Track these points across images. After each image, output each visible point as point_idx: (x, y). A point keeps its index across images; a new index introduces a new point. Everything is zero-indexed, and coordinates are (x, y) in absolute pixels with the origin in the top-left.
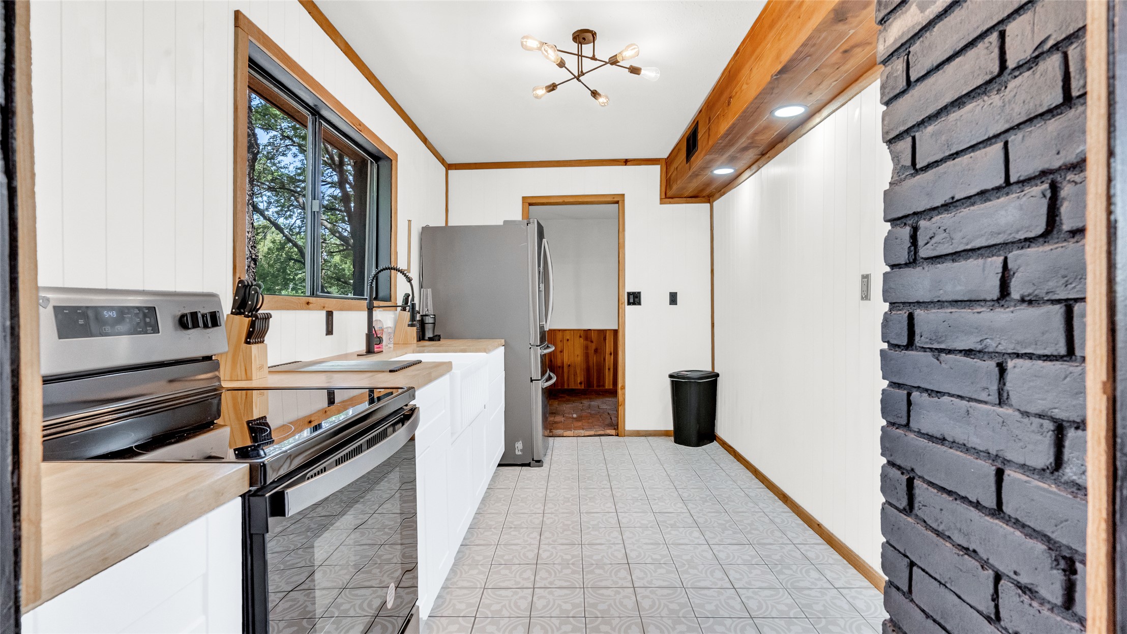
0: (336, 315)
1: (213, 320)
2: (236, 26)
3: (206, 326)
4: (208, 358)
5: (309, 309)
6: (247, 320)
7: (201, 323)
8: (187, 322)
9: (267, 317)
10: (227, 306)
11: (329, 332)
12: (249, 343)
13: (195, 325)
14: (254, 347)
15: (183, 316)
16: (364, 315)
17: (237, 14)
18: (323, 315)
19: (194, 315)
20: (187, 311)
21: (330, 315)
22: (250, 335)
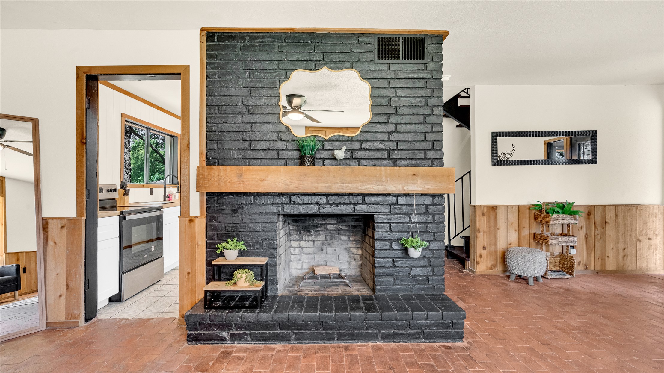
0: (154, 189)
1: (115, 190)
2: (122, 116)
3: (113, 192)
4: (114, 199)
5: (144, 188)
6: (124, 190)
7: (112, 191)
8: (109, 191)
9: (129, 190)
10: (118, 187)
11: (151, 194)
12: (124, 196)
13: (111, 191)
14: (125, 197)
15: (108, 189)
16: (163, 189)
17: (122, 114)
18: (149, 189)
19: (111, 189)
20: (109, 188)
21: (151, 189)
22: (124, 194)
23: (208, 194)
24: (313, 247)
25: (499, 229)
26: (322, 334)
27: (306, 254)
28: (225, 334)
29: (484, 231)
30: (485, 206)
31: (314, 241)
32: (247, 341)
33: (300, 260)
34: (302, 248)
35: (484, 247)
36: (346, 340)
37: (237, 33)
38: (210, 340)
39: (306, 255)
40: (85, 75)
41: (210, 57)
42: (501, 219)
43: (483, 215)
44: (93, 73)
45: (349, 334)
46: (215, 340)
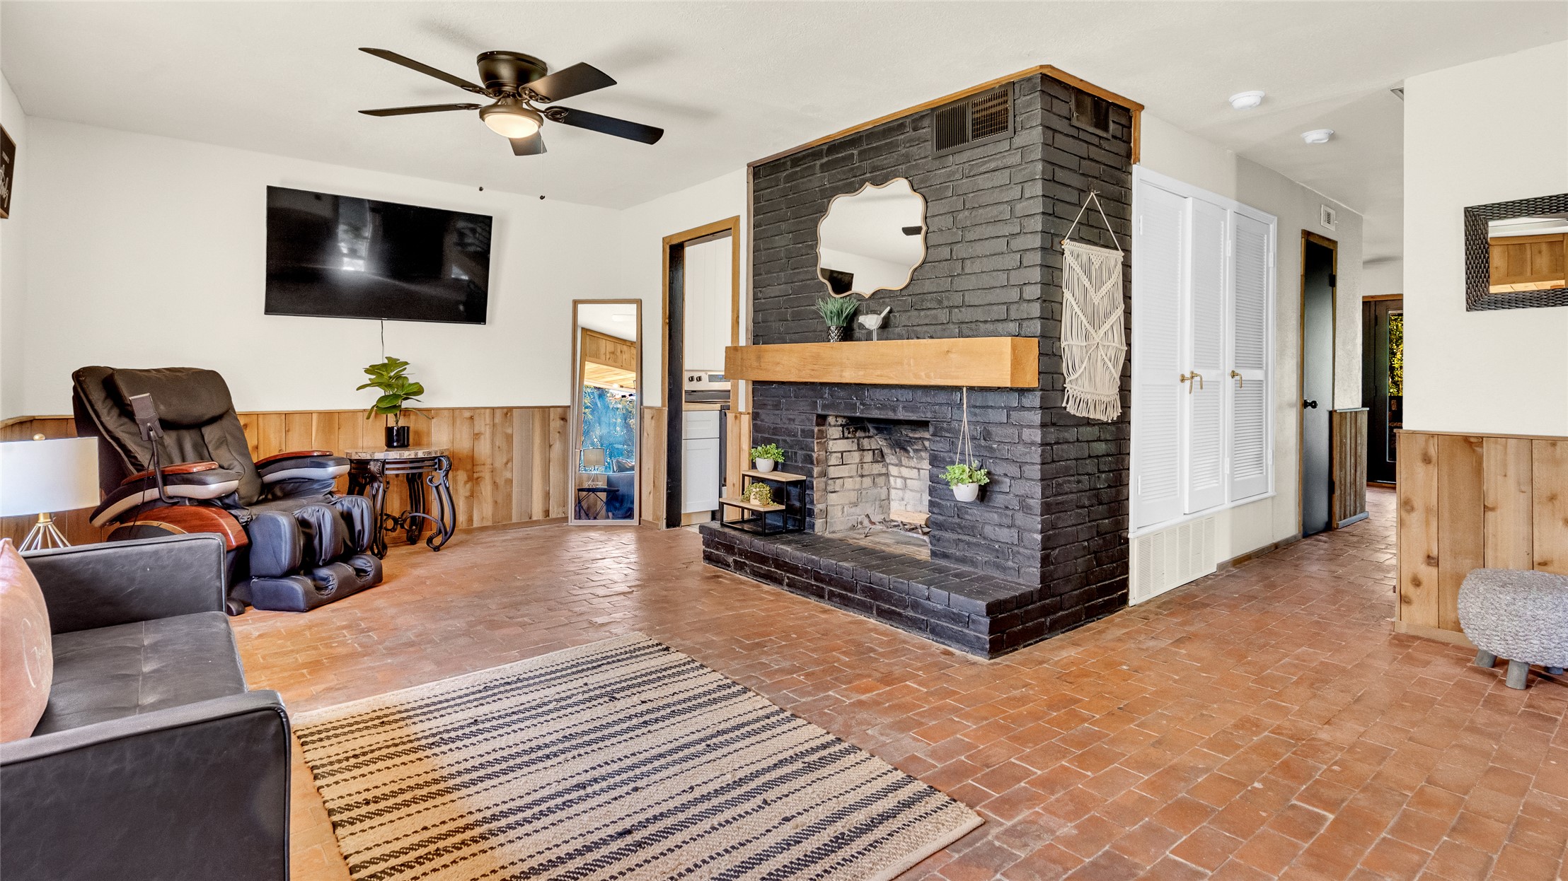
23: (755, 383)
24: (919, 479)
25: (1493, 509)
26: (813, 585)
27: (911, 490)
28: (730, 559)
29: (1428, 510)
30: (1432, 435)
31: (919, 469)
32: (746, 572)
33: (903, 499)
34: (905, 479)
35: (1429, 557)
36: (836, 602)
37: (780, 159)
38: (718, 562)
39: (910, 493)
40: (668, 246)
41: (757, 200)
42: (1500, 478)
43: (1427, 460)
44: (675, 242)
45: (840, 596)
46: (722, 564)
